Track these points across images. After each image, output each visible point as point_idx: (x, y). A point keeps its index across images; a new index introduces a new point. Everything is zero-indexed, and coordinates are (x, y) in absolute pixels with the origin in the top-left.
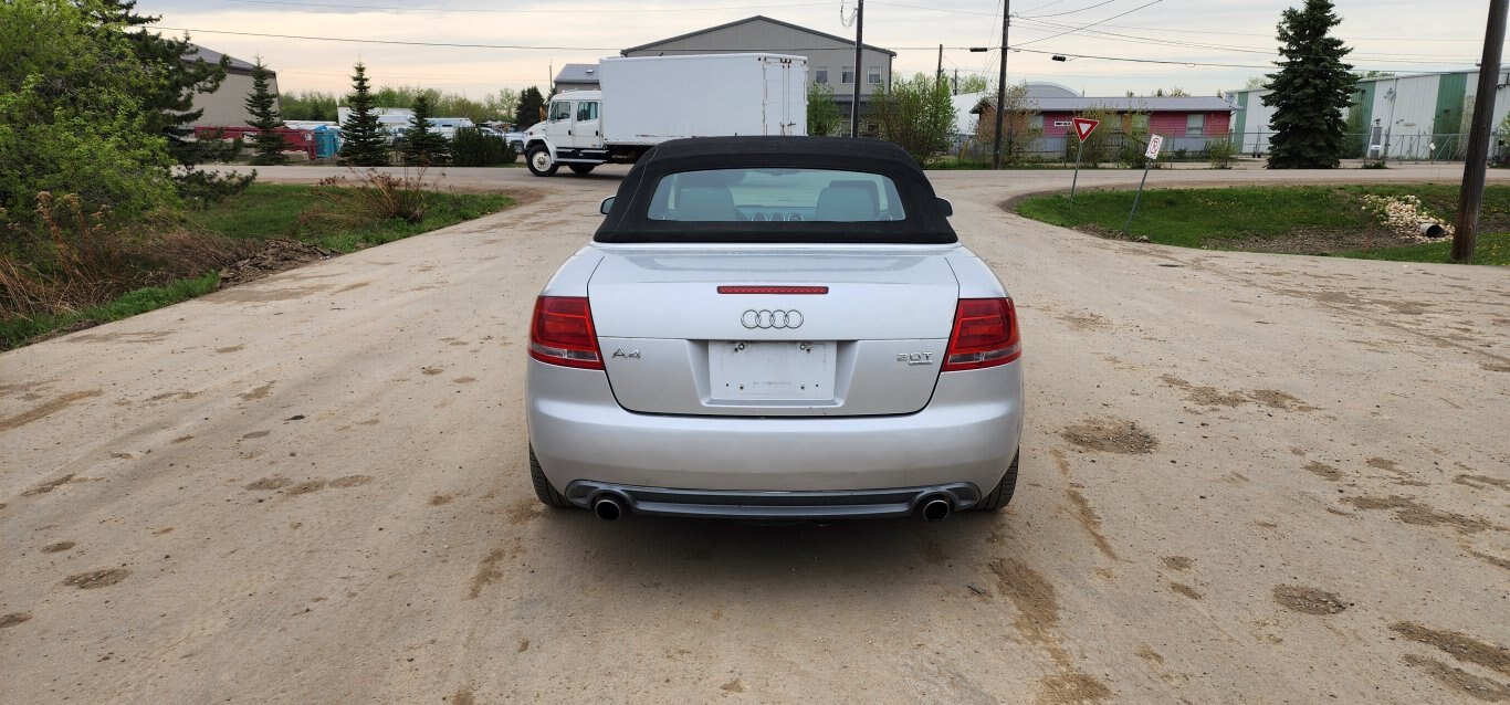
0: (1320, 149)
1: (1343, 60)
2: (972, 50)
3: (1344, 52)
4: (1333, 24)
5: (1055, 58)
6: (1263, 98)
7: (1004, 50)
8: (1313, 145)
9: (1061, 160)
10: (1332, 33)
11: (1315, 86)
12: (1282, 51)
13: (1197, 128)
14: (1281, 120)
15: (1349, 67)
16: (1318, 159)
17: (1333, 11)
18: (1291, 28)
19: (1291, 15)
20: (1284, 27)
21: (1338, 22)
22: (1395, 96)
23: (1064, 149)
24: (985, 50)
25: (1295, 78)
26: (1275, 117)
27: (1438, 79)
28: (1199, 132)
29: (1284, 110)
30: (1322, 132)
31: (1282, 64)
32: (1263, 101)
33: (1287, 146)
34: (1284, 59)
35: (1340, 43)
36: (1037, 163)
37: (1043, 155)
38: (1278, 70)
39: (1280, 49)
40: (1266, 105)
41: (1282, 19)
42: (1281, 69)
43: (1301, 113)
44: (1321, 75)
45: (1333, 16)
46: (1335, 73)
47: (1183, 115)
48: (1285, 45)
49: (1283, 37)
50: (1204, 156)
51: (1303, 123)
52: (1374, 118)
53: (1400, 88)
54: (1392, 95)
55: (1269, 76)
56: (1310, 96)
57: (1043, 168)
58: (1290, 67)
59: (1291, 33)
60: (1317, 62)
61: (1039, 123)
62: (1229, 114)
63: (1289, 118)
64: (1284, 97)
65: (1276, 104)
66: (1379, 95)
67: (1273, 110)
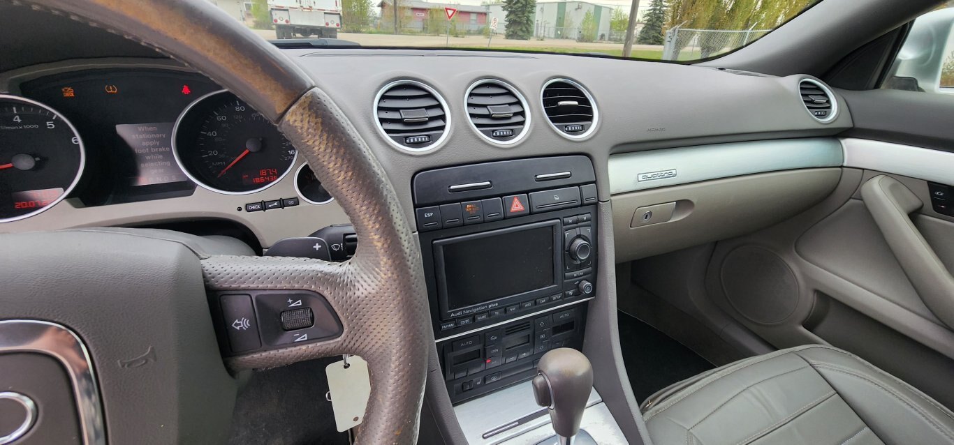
0: (523, 32)
6: (503, 7)
8: (521, 30)
9: (421, 32)
13: (474, 20)
14: (509, 17)
16: (523, 36)
23: (422, 27)
26: (507, 16)
27: (557, 4)
28: (475, 22)
29: (511, 12)
30: (524, 24)
32: (502, 9)
33: (512, 29)
36: (413, 33)
37: (413, 29)
40: (504, 10)
43: (517, 15)
47: (468, 13)
50: (480, 32)
51: (518, 20)
52: (536, 19)
53: (545, 7)
54: (542, 10)
56: (519, 7)
61: (409, 13)
62: (485, 14)
63: (512, 17)
64: (511, 7)
65: (507, 10)
66: (537, 9)
67: (506, 13)
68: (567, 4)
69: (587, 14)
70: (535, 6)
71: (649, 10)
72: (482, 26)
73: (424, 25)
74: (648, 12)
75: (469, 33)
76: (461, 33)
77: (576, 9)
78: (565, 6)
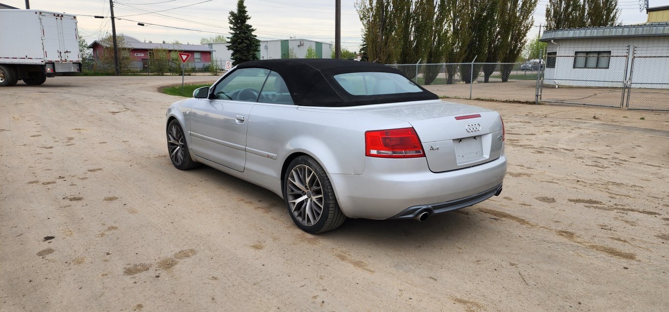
1: (253, 33)
2: (96, 17)
3: (253, 30)
4: (248, 19)
5: (139, 24)
6: (227, 47)
7: (113, 18)
9: (141, 71)
10: (248, 22)
11: (246, 43)
12: (231, 28)
13: (198, 59)
14: (236, 56)
15: (256, 36)
17: (247, 14)
18: (234, 19)
19: (232, 14)
20: (231, 18)
21: (250, 18)
22: (267, 48)
24: (103, 17)
25: (238, 39)
26: (233, 55)
27: (280, 43)
28: (199, 60)
29: (236, 51)
31: (232, 34)
32: (227, 48)
34: (232, 32)
35: (251, 26)
38: (231, 36)
39: (230, 27)
40: (229, 50)
41: (229, 15)
42: (232, 36)
43: (242, 53)
44: (247, 38)
45: (248, 16)
46: (252, 38)
47: (192, 52)
48: (232, 26)
49: (231, 23)
50: (206, 70)
52: (261, 56)
53: (269, 45)
54: (266, 47)
55: (228, 38)
56: (244, 47)
57: (138, 75)
58: (235, 35)
59: (233, 21)
60: (245, 33)
61: (129, 54)
62: (209, 53)
63: (238, 55)
64: (235, 47)
65: (232, 49)
66: (262, 48)
67: (231, 52)
68: (289, 42)
69: (308, 50)
70: (259, 45)
71: (363, 45)
72: (207, 64)
73: (144, 65)
74: (362, 47)
75: (194, 70)
76: (186, 71)
77: (298, 46)
78: (288, 43)
